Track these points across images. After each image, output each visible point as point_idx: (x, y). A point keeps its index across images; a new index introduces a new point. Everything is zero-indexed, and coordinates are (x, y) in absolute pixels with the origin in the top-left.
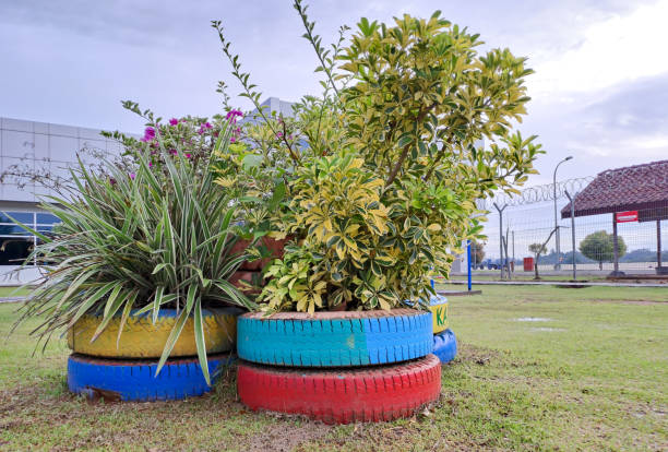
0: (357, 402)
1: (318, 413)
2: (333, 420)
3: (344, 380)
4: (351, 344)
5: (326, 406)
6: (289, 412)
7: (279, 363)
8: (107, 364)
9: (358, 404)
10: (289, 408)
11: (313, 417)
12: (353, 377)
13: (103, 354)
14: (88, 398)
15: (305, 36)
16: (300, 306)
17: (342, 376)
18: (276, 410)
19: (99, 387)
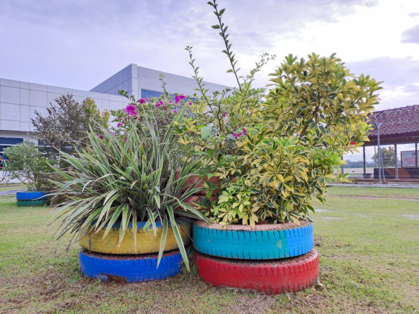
0: (285, 280)
1: (261, 288)
2: (271, 292)
3: (277, 268)
4: (280, 246)
5: (267, 284)
6: (243, 288)
7: (234, 258)
8: (116, 259)
9: (286, 282)
10: (243, 285)
11: (259, 291)
12: (282, 266)
13: (114, 252)
14: (103, 281)
15: (224, 51)
16: (244, 222)
17: (275, 265)
18: (234, 286)
19: (111, 274)
